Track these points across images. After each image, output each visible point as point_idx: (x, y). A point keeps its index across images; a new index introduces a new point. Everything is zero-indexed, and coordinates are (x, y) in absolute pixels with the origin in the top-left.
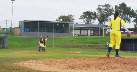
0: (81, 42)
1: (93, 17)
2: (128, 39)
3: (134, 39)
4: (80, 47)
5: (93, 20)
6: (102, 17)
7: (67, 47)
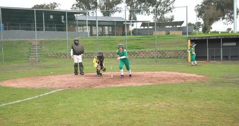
0: (109, 47)
1: (92, 5)
2: (211, 38)
3: (222, 39)
4: (112, 56)
5: (91, 11)
6: (107, 7)
7: (87, 57)
